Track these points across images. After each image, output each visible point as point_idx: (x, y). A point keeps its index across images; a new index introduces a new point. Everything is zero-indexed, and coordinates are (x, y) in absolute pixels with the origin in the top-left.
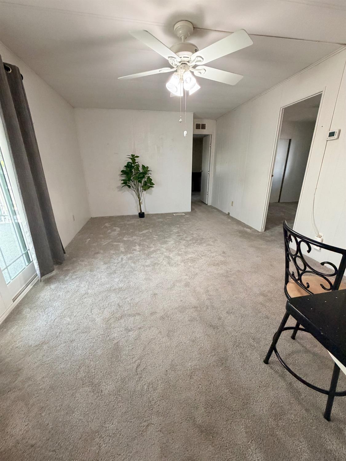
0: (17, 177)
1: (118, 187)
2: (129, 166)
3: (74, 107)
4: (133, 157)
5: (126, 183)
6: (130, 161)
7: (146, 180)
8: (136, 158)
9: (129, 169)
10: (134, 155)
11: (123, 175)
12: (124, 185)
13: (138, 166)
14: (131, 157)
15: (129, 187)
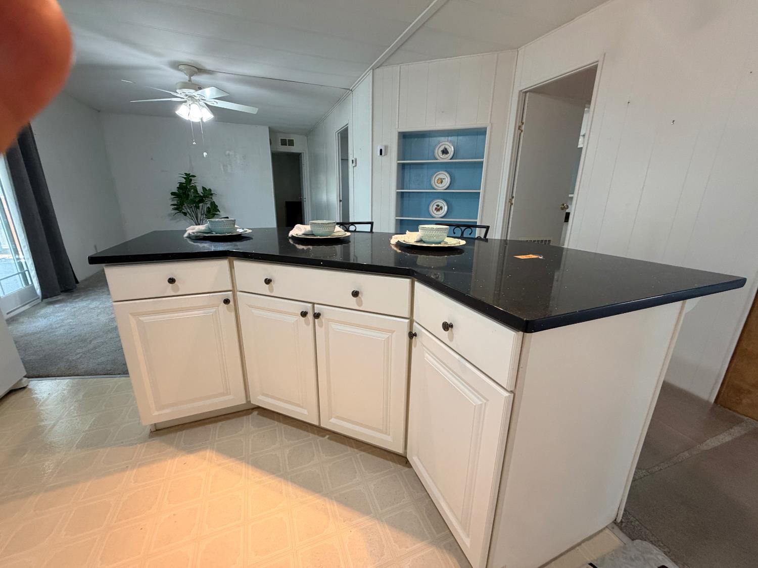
0: (14, 189)
1: (170, 215)
2: (181, 187)
3: (99, 111)
4: (189, 178)
5: (178, 208)
6: (184, 181)
7: (209, 205)
8: (192, 178)
9: (181, 191)
10: (189, 174)
11: (175, 199)
12: (177, 211)
13: (195, 188)
14: (185, 177)
15: (185, 214)
